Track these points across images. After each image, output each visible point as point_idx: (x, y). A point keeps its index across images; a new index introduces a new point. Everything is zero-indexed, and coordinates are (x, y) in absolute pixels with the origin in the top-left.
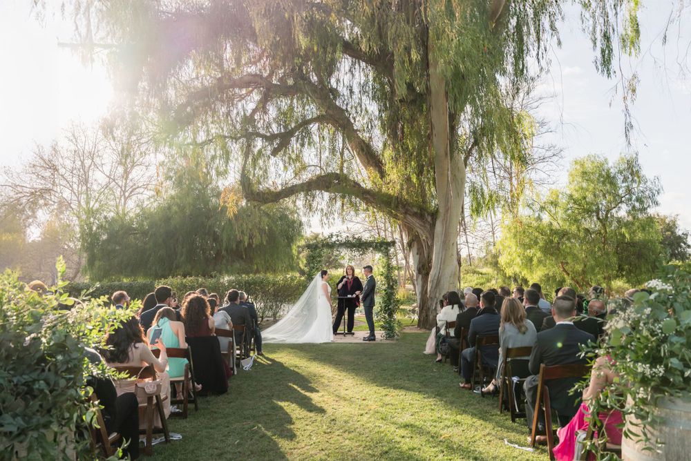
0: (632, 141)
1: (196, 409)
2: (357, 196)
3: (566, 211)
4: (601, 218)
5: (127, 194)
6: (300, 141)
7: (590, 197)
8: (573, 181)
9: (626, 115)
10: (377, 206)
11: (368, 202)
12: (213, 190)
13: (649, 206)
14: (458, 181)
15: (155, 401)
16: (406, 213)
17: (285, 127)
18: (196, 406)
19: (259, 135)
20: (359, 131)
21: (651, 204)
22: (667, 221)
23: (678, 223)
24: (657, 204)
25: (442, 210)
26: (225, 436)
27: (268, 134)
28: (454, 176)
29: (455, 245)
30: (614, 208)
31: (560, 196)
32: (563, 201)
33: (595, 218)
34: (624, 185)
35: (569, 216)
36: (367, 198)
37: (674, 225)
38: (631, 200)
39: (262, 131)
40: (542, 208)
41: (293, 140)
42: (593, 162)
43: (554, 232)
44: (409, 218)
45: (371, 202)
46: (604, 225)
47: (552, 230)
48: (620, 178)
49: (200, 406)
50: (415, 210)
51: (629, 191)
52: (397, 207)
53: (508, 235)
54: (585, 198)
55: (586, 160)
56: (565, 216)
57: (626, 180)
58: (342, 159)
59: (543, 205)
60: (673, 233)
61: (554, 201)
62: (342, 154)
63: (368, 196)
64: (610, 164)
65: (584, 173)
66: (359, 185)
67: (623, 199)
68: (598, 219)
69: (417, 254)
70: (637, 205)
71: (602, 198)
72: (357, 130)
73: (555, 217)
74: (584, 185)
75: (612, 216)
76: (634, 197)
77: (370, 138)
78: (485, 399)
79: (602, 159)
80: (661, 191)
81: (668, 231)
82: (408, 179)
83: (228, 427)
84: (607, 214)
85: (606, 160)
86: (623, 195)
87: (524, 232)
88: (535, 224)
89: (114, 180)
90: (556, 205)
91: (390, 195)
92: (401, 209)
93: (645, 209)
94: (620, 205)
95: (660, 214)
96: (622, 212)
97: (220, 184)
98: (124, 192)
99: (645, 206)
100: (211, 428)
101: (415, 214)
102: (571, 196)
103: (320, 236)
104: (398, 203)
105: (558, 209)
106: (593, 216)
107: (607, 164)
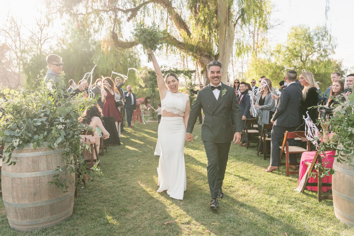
0: (328, 17)
1: (107, 152)
2: (175, 46)
3: (284, 56)
4: (303, 60)
5: (42, 42)
6: (142, 13)
7: (298, 48)
8: (290, 39)
9: (327, 2)
10: (186, 51)
11: (181, 48)
12: (92, 40)
13: (330, 54)
14: (231, 37)
15: (94, 146)
16: (201, 55)
17: (135, 5)
18: (106, 150)
19: (119, 9)
20: (175, 8)
21: (331, 53)
22: (337, 63)
23: (343, 64)
24: (334, 53)
25: (221, 54)
26: (126, 164)
27: (125, 9)
28: (229, 35)
29: (227, 73)
30: (311, 54)
31: (282, 47)
32: (283, 50)
33: (300, 60)
34: (317, 42)
35: (286, 59)
36: (180, 46)
37: (340, 65)
38: (320, 50)
39: (121, 8)
40: (272, 54)
41: (139, 12)
42: (301, 29)
43: (278, 67)
44: (203, 58)
45: (182, 49)
46: (304, 64)
47: (276, 66)
48: (315, 38)
49: (108, 150)
50: (206, 53)
51: (320, 46)
52: (196, 52)
53: (252, 69)
54: (295, 49)
55: (298, 27)
56: (283, 59)
57: (319, 39)
58: (167, 24)
59: (272, 52)
60: (339, 69)
61: (278, 50)
62: (167, 22)
63: (181, 46)
64: (311, 30)
65: (296, 35)
66: (176, 39)
67: (316, 50)
68: (302, 61)
69: (206, 78)
70: (323, 53)
71: (304, 49)
72: (174, 8)
73: (278, 59)
74: (296, 42)
75: (309, 59)
76: (322, 49)
77: (181, 12)
78: (248, 150)
79: (307, 27)
80: (337, 46)
81: (337, 68)
82: (204, 37)
83: (126, 160)
84: (306, 58)
85: (309, 28)
86: (316, 48)
87: (261, 67)
88: (267, 63)
89: (35, 34)
90: (279, 52)
91: (193, 45)
92: (199, 53)
93: (327, 56)
94: (314, 53)
95: (333, 59)
96: (314, 57)
97: (95, 37)
98: (40, 40)
99: (328, 54)
100: (118, 160)
101: (206, 56)
102: (288, 48)
103: (148, 68)
104: (197, 50)
105: (280, 55)
106: (299, 59)
107: (309, 30)
